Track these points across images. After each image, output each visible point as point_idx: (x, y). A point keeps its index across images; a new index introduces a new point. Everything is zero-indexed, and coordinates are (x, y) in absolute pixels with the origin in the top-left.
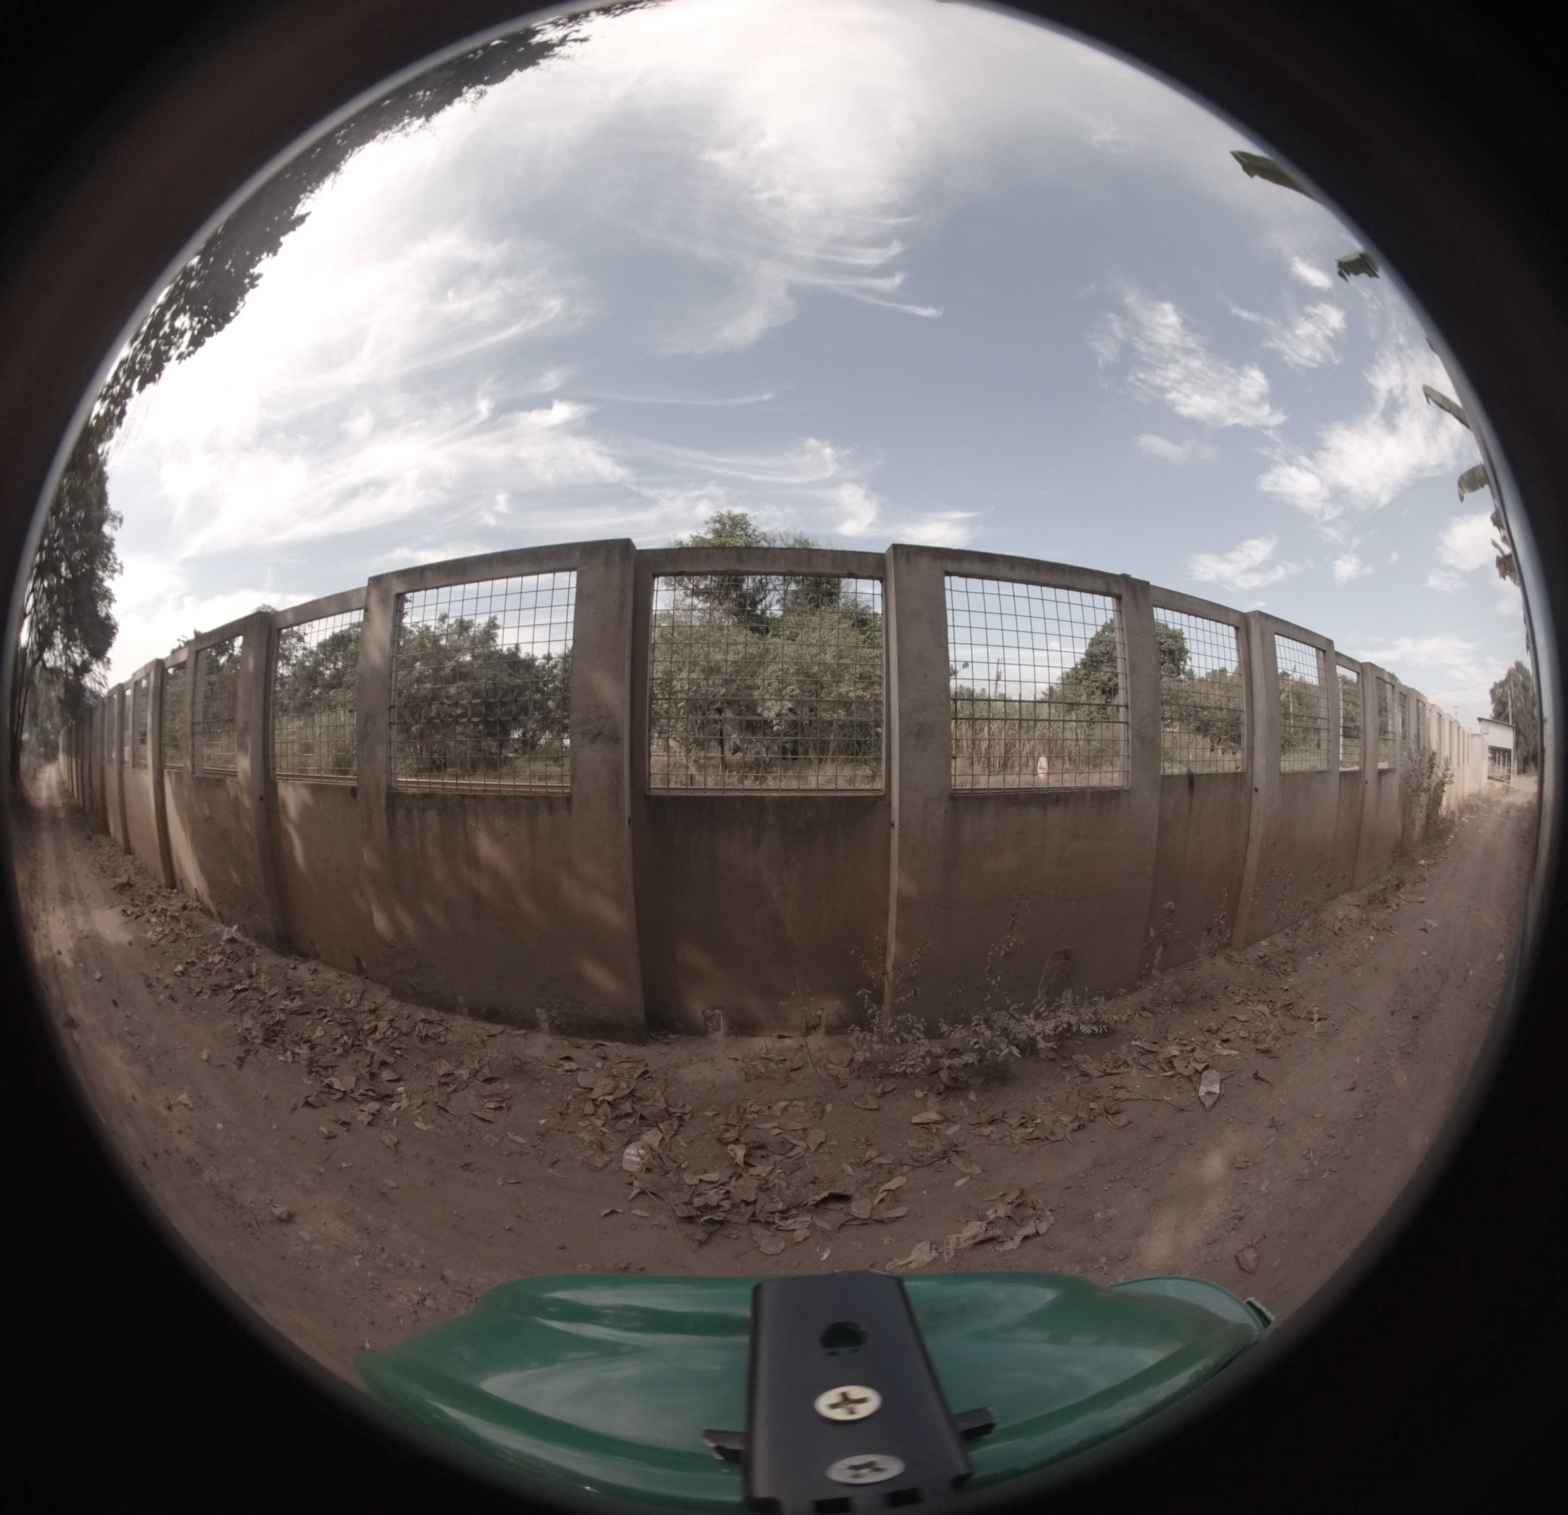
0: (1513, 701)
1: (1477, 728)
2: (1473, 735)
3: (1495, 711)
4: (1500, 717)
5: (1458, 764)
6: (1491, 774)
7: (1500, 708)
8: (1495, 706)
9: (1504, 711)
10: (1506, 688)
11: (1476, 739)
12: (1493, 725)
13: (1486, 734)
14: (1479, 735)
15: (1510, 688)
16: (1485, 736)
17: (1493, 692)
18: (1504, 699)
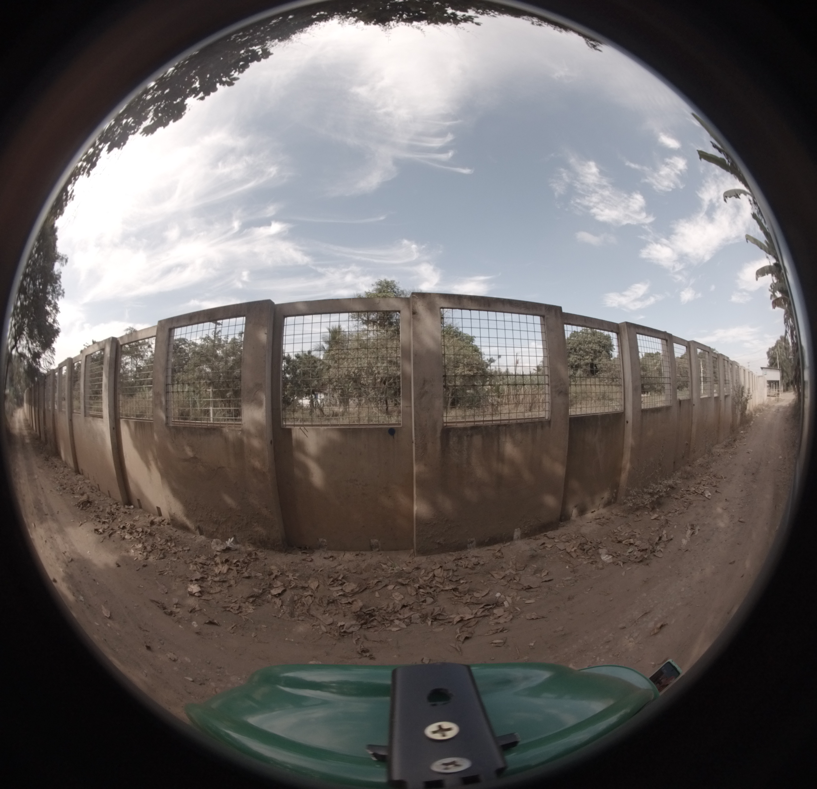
0: (779, 356)
1: (761, 373)
2: (759, 376)
3: (770, 362)
4: (773, 365)
5: (753, 391)
6: (769, 394)
7: (772, 361)
8: (770, 360)
9: (775, 362)
10: (776, 350)
11: (760, 378)
12: (769, 370)
13: (766, 375)
14: (762, 376)
15: (778, 350)
16: (765, 376)
17: (768, 353)
18: (774, 356)
